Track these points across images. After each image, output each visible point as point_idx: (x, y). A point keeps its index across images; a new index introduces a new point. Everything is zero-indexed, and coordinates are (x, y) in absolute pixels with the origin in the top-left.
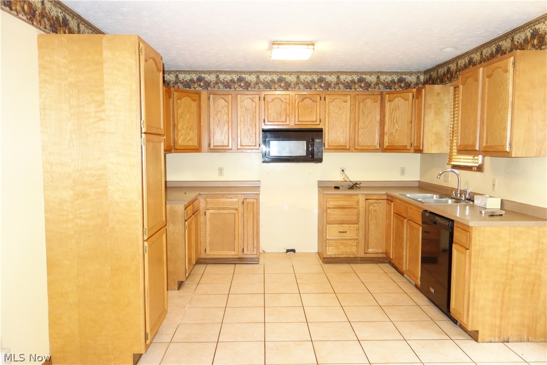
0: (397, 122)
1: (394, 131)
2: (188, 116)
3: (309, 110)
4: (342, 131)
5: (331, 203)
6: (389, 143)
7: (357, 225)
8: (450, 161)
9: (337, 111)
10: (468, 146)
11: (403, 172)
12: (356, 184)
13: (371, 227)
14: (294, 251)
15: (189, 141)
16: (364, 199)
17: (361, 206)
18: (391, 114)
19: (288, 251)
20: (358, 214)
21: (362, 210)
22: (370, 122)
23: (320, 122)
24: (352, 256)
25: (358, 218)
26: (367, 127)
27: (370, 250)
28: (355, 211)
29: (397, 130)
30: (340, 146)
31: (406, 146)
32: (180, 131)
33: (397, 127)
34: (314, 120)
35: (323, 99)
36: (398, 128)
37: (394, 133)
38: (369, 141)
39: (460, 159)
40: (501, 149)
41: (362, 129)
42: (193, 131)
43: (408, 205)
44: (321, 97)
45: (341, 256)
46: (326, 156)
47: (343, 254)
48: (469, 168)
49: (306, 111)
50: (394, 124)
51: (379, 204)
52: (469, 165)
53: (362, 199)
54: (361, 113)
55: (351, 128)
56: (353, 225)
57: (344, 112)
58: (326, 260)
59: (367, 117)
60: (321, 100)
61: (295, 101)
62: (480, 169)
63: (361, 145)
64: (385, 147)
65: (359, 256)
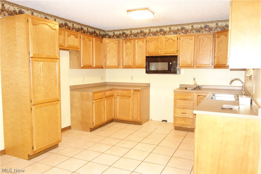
0: (221, 50)
2: (112, 51)
3: (171, 45)
4: (189, 56)
5: (178, 96)
6: (217, 63)
9: (187, 45)
14: (166, 121)
15: (113, 63)
17: (195, 99)
18: (218, 45)
19: (163, 121)
20: (193, 104)
22: (206, 51)
23: (177, 52)
26: (204, 54)
28: (192, 102)
29: (221, 55)
30: (188, 65)
32: (108, 58)
33: (221, 53)
34: (174, 51)
35: (179, 39)
37: (220, 57)
38: (205, 62)
41: (201, 55)
42: (115, 58)
44: (178, 38)
45: (183, 127)
49: (170, 46)
50: (220, 51)
53: (196, 95)
54: (201, 46)
55: (195, 54)
56: (190, 110)
57: (191, 46)
58: (176, 128)
59: (205, 48)
60: (178, 39)
61: (164, 41)
63: (201, 64)
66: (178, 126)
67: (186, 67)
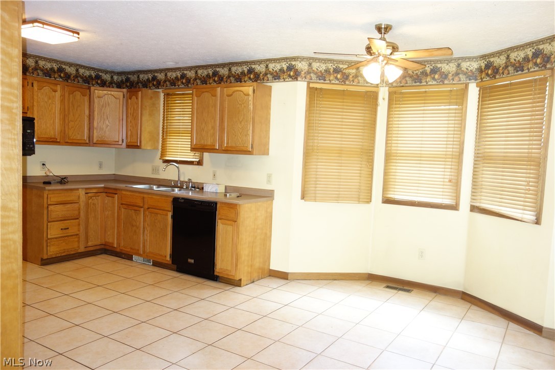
0: (107, 118)
1: (104, 127)
4: (52, 121)
5: (52, 199)
6: (99, 138)
7: (77, 220)
8: (161, 157)
9: (46, 100)
10: (206, 145)
11: (101, 165)
12: (65, 178)
13: (90, 220)
16: (84, 193)
17: (81, 200)
18: (100, 110)
20: (79, 209)
21: (82, 204)
22: (79, 115)
23: (28, 110)
24: (72, 253)
25: (79, 212)
26: (77, 120)
27: (90, 244)
28: (76, 206)
30: (51, 138)
31: (118, 142)
33: (107, 122)
36: (108, 124)
38: (79, 134)
39: (177, 155)
40: (244, 149)
41: (72, 121)
43: (145, 196)
46: (38, 148)
47: (65, 252)
48: (191, 163)
50: (104, 119)
51: (97, 197)
52: (189, 160)
53: (82, 193)
54: (71, 105)
56: (75, 221)
57: (54, 102)
59: (77, 110)
62: (200, 163)
63: (71, 138)
64: (95, 141)
65: (79, 251)
66: (54, 256)
67: (46, 143)
